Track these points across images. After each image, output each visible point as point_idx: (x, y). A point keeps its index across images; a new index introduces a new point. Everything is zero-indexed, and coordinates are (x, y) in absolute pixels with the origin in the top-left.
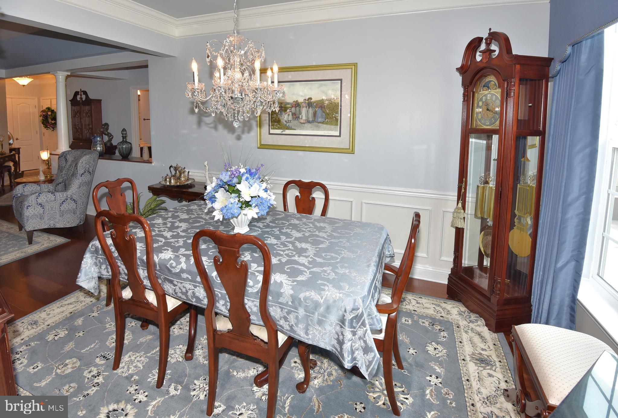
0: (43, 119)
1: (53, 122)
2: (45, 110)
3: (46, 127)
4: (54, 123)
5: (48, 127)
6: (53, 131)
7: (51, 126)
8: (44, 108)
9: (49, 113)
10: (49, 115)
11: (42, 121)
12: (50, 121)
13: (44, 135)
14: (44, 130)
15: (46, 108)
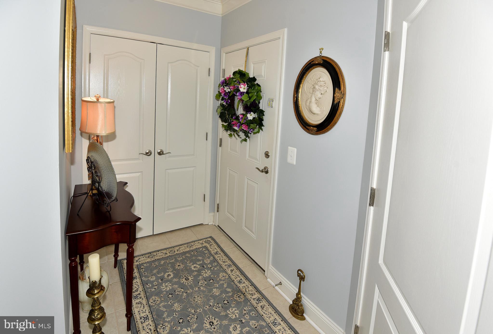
0: (222, 105)
1: (251, 116)
2: (229, 78)
3: (229, 128)
4: (252, 122)
5: (235, 131)
6: (245, 140)
7: (243, 127)
8: (229, 74)
9: (243, 88)
10: (242, 94)
11: (219, 110)
12: (240, 111)
13: (221, 145)
14: (224, 134)
15: (234, 73)
